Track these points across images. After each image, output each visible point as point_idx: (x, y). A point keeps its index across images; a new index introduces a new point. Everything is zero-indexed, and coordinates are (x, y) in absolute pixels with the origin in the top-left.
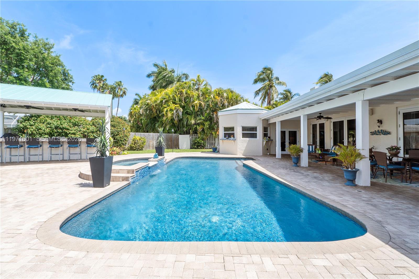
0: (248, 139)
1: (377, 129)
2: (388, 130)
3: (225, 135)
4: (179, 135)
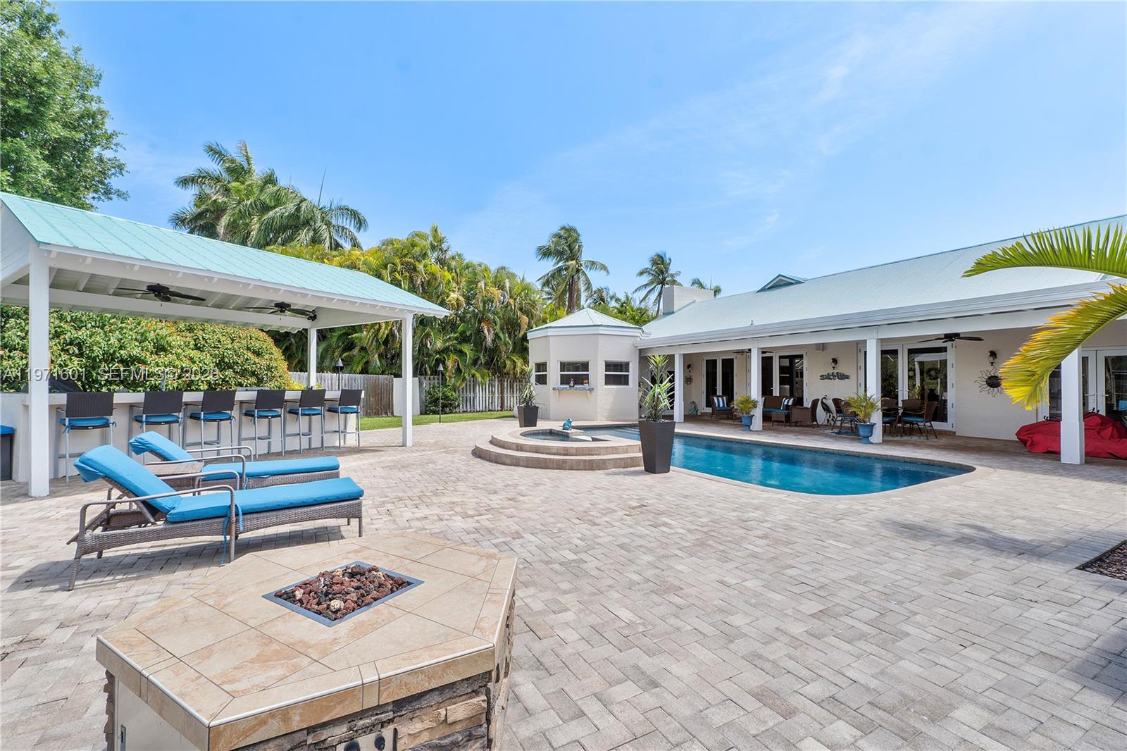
0: (614, 387)
1: (831, 371)
2: (846, 373)
3: (565, 380)
4: (395, 379)
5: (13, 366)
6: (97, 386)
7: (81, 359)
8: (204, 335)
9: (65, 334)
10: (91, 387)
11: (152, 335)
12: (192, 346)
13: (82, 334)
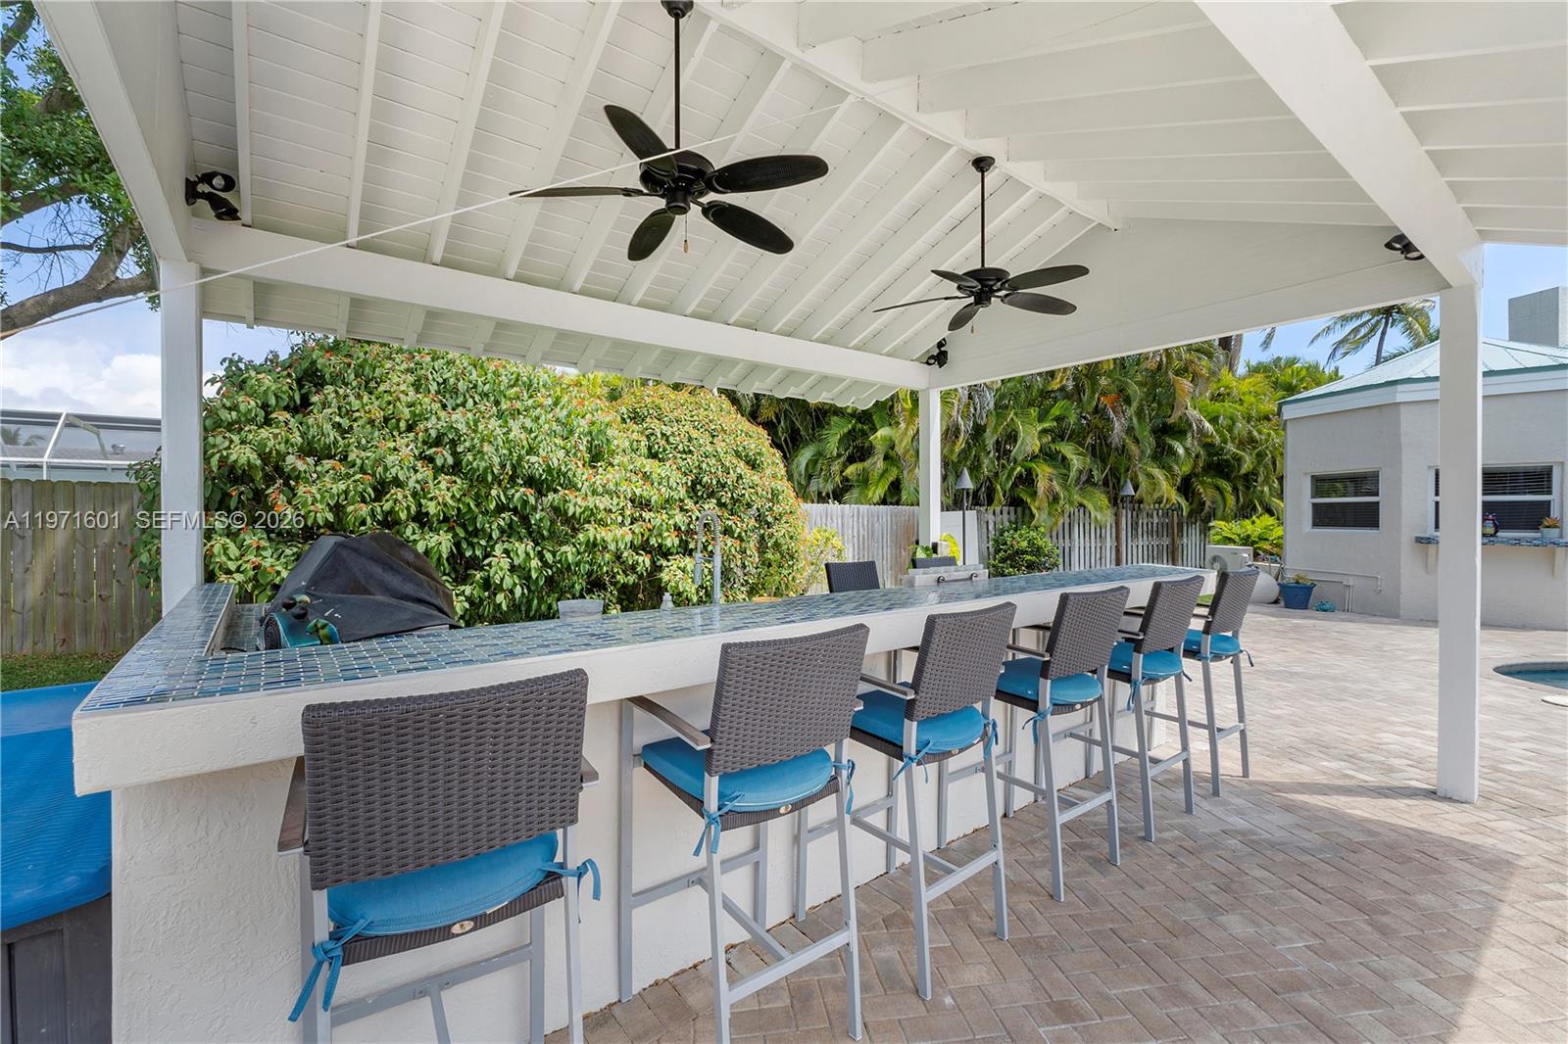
5: (318, 497)
6: (483, 542)
7: (454, 478)
8: (663, 427)
9: (427, 419)
10: (472, 545)
11: (583, 425)
12: (644, 451)
13: (461, 420)
